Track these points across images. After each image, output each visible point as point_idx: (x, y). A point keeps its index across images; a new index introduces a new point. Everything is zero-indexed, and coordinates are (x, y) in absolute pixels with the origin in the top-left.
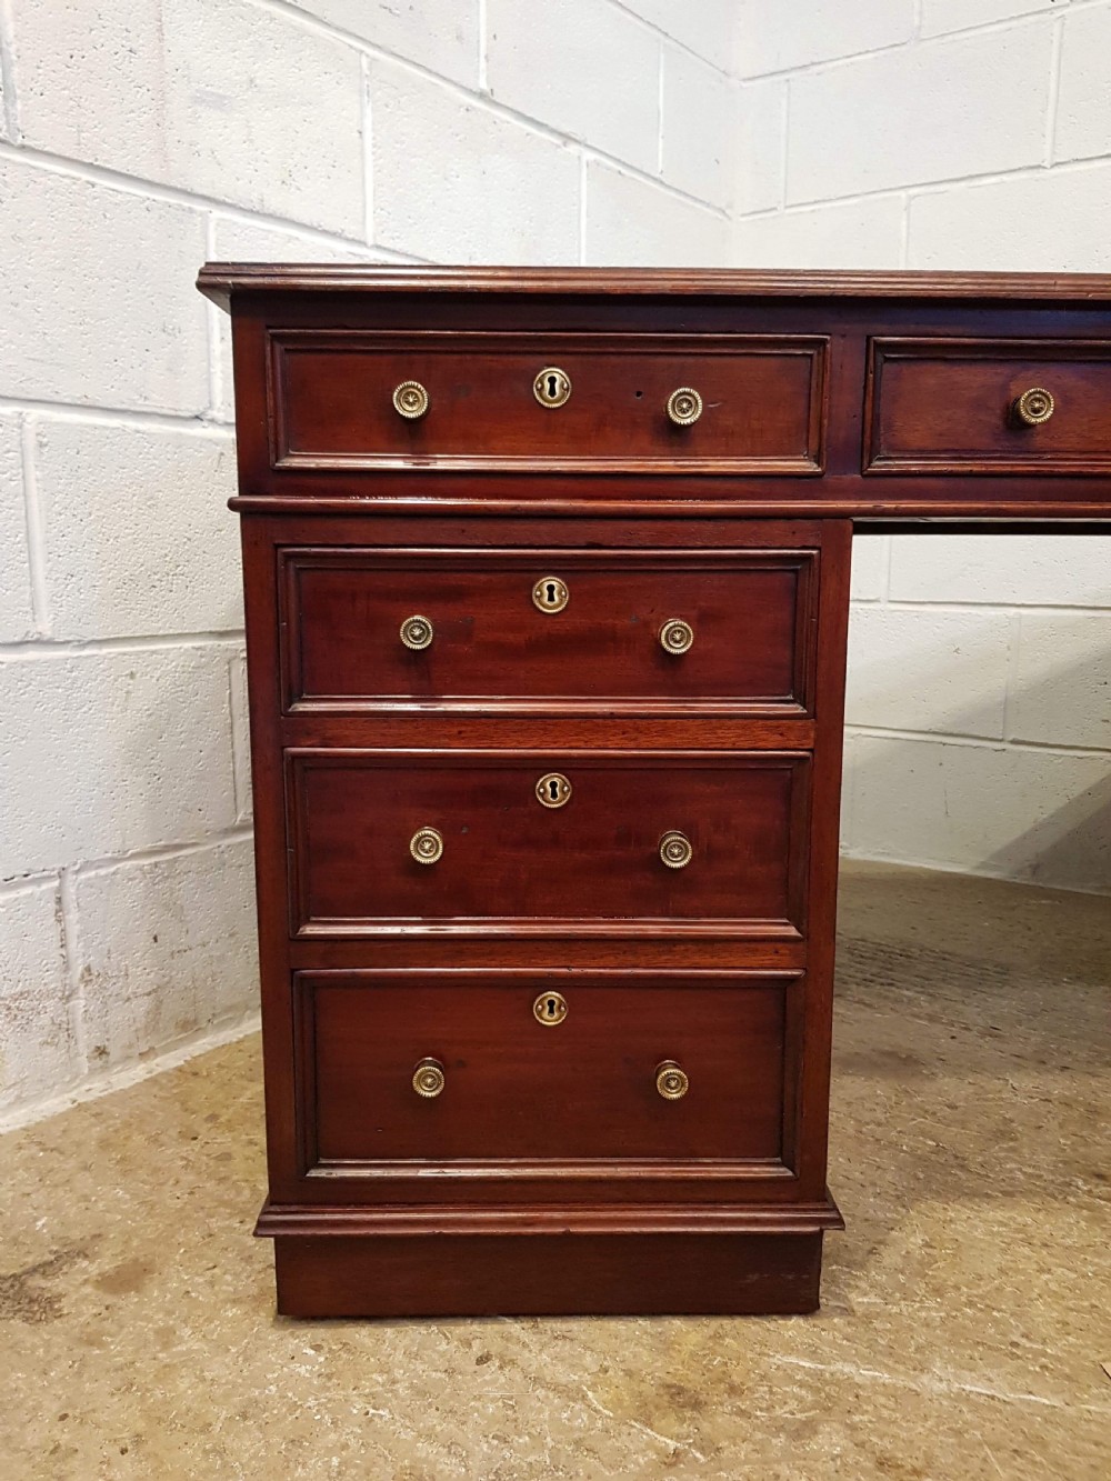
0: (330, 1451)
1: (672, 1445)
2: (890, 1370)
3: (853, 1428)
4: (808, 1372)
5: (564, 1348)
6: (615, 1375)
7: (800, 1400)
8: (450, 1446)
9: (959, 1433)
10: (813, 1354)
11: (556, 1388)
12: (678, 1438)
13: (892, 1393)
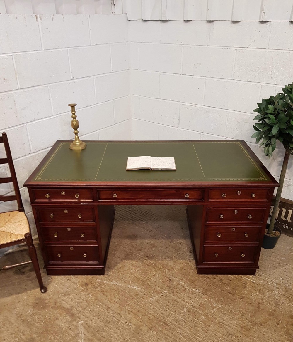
0: (51, 289)
1: (83, 289)
2: (109, 281)
3: (101, 288)
4: (100, 282)
5: (76, 279)
6: (81, 282)
7: (98, 284)
8: (62, 289)
9: (111, 288)
10: (102, 280)
11: (74, 283)
12: (84, 288)
13: (107, 284)
